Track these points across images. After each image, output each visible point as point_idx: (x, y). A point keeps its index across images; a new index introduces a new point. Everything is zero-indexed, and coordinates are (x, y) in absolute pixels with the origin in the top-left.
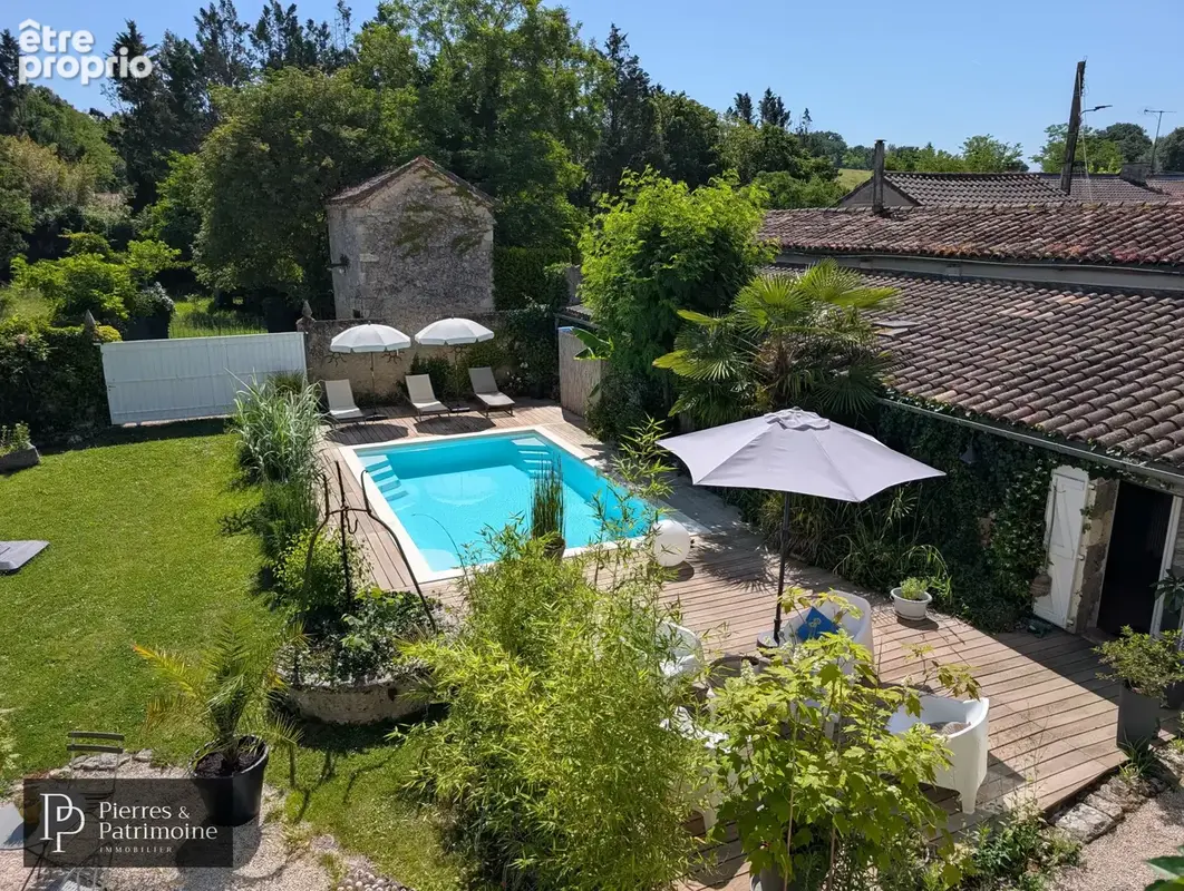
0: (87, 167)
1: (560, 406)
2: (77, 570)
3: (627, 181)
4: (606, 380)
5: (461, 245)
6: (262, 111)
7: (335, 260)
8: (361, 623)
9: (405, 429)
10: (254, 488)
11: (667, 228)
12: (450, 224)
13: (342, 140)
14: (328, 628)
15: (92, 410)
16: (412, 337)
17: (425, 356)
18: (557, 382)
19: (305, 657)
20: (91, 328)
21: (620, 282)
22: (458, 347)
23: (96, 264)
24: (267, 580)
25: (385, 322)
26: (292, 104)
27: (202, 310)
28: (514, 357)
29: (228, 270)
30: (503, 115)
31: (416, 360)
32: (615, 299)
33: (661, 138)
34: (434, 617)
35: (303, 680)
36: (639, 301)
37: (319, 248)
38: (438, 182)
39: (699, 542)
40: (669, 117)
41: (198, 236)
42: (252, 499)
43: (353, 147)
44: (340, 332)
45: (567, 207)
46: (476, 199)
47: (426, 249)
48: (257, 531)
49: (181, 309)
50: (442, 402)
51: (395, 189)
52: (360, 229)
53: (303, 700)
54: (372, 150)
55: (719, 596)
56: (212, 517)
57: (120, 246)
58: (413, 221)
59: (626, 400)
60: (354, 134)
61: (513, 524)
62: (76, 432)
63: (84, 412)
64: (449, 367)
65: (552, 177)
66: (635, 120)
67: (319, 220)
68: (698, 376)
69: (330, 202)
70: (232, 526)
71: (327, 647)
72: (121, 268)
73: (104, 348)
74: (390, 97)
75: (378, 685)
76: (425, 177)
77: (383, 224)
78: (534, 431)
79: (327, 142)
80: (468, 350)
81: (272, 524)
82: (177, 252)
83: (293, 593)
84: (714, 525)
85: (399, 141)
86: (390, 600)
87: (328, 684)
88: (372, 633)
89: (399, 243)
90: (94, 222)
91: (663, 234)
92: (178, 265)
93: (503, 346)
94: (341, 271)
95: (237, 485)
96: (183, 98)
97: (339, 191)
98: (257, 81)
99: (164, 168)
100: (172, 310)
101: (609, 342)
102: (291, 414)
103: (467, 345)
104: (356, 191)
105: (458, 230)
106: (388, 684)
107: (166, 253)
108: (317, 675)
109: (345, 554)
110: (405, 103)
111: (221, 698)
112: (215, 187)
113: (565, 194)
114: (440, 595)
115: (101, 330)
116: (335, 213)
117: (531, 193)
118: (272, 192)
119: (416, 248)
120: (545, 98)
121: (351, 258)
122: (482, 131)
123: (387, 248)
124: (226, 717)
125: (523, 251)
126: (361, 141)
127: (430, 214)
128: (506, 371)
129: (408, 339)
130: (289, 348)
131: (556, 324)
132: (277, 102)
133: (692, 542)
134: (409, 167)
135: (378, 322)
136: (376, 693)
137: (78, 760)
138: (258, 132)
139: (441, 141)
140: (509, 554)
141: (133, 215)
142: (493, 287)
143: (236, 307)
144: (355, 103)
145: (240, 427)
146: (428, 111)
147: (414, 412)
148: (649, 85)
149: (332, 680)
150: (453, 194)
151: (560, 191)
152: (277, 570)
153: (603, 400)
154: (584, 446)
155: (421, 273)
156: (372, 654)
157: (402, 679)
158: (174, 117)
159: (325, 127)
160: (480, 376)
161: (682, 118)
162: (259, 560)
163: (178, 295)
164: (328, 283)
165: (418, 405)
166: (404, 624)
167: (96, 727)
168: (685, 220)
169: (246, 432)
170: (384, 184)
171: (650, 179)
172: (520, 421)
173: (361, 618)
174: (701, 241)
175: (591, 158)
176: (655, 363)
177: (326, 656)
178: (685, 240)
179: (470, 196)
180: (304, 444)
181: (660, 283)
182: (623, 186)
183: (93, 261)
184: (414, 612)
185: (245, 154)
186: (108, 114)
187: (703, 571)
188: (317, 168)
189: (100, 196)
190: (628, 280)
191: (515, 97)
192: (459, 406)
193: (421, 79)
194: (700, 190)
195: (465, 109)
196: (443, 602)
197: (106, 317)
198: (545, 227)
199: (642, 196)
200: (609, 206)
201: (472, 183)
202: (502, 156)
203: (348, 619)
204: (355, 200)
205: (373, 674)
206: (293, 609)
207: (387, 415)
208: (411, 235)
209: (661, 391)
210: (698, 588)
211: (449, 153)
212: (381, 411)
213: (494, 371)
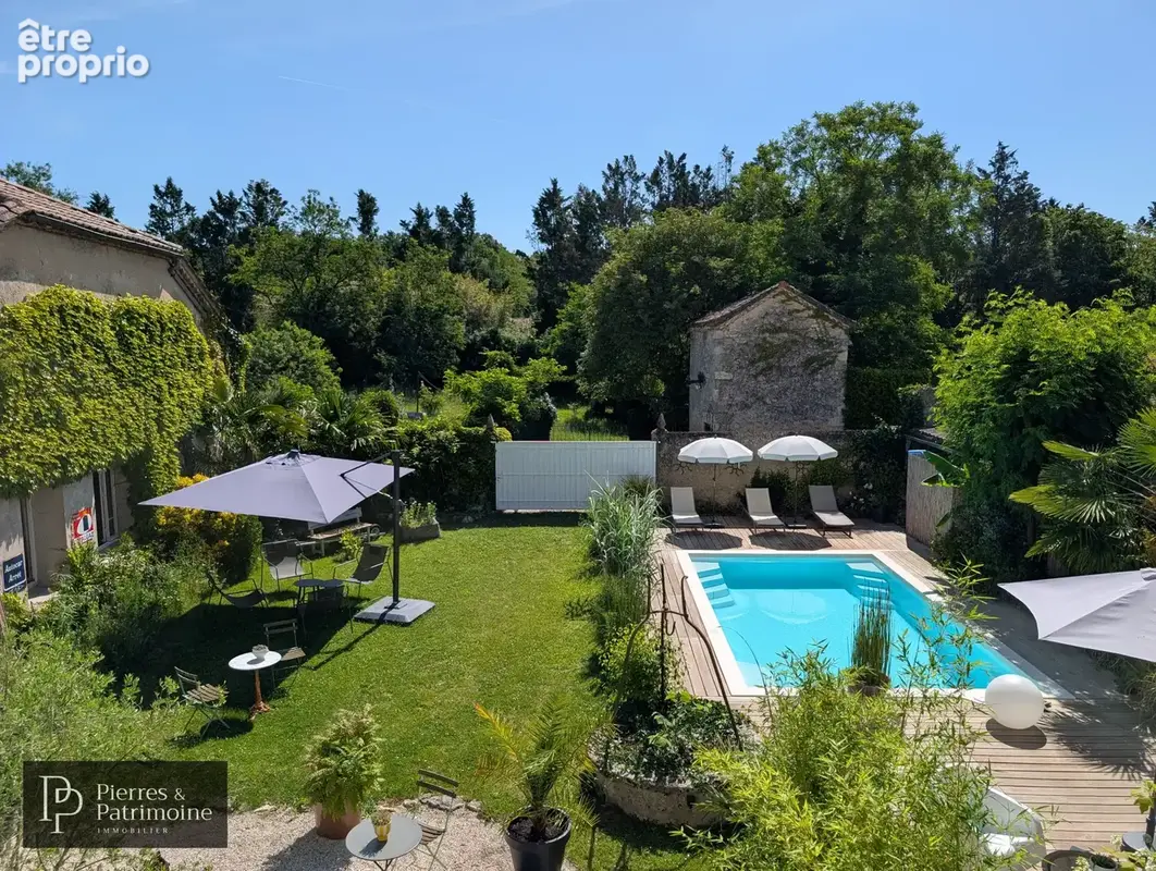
0: (508, 297)
1: (905, 532)
2: (451, 630)
3: (993, 303)
4: (957, 510)
5: (814, 365)
6: (645, 247)
7: (693, 377)
8: (669, 724)
9: (740, 540)
10: (597, 578)
11: (1037, 352)
12: (804, 345)
13: (710, 269)
14: (641, 722)
15: (483, 496)
16: (755, 451)
17: (765, 471)
18: (904, 506)
19: (616, 747)
20: (490, 429)
21: (978, 407)
22: (800, 464)
23: (502, 376)
24: (594, 667)
25: (731, 437)
26: (669, 240)
27: (580, 417)
28: (859, 478)
29: (602, 384)
30: (868, 240)
31: (757, 473)
32: (972, 424)
33: (1052, 254)
34: (741, 732)
35: (611, 768)
36: (999, 427)
37: (681, 366)
38: (796, 306)
39: (1056, 707)
40: (1062, 232)
41: (582, 354)
42: (592, 590)
43: (718, 275)
44: (689, 443)
45: (929, 327)
46: (831, 321)
47: (779, 368)
48: (593, 619)
49: (562, 415)
50: (779, 517)
51: (756, 312)
52: (718, 350)
53: (609, 787)
54: (736, 278)
55: (1077, 776)
56: (560, 599)
57: (522, 362)
58: (768, 342)
59: (979, 533)
60: (722, 264)
61: (816, 651)
62: (470, 513)
63: (477, 498)
64: (789, 483)
65: (916, 299)
66: (1021, 237)
67: (683, 341)
68: (1066, 515)
69: (694, 325)
70: (574, 611)
71: (637, 741)
72: (521, 380)
73: (498, 446)
74: (758, 229)
75: (677, 789)
76: (783, 302)
77: (739, 345)
78: (872, 556)
79: (697, 272)
80: (811, 467)
81: (605, 615)
82: (565, 368)
83: (615, 682)
84: (1081, 690)
85: (763, 269)
86: (700, 707)
87: (632, 777)
88: (680, 736)
89: (752, 363)
90: (508, 341)
91: (1032, 358)
92: (565, 378)
93: (847, 465)
94: (697, 387)
95: (583, 574)
96: (585, 238)
97: (703, 315)
98: (648, 221)
99: (564, 296)
100: (555, 417)
101: (964, 469)
102: (634, 514)
103: (809, 462)
104: (718, 315)
105: (813, 351)
106: (688, 790)
107: (556, 369)
108: (623, 766)
109: (662, 654)
110: (772, 234)
111: (536, 766)
112: (600, 313)
113: (930, 315)
114: (749, 711)
115: (498, 430)
116: (698, 336)
117: (891, 315)
118: (645, 318)
119: (770, 368)
120: (912, 222)
121: (707, 376)
122: (844, 257)
123: (741, 368)
124: (540, 786)
125: (878, 371)
126: (727, 270)
127: (786, 335)
128: (848, 491)
129: (750, 453)
130: (641, 455)
131: (907, 446)
132: (658, 238)
133: (1048, 705)
134: (768, 292)
135: (724, 436)
136: (675, 796)
137: (425, 795)
138: (639, 265)
139: (804, 266)
140: (810, 682)
141: (537, 336)
142: (843, 406)
143: (607, 415)
144: (726, 235)
145: (592, 521)
146: (793, 240)
147: (750, 524)
148: (1040, 200)
149: (637, 774)
150: (810, 317)
151: (925, 312)
152: (603, 658)
153: (953, 529)
154: (928, 578)
155: (771, 391)
156: (677, 757)
157: (701, 787)
158: (577, 254)
159: (696, 259)
160: (820, 494)
161: (1078, 232)
162: (592, 646)
163: (561, 404)
164: (686, 397)
165: (755, 518)
166: (711, 734)
167: (444, 771)
168: (1060, 344)
169: (596, 527)
170: (743, 308)
171: (1020, 301)
172: (859, 545)
173: (670, 720)
174: (1079, 366)
175: (966, 276)
176: (1012, 496)
177: (634, 750)
178: (1061, 365)
179: (827, 319)
180: (643, 545)
181: (1026, 410)
182: (988, 309)
183: (499, 374)
184: (721, 722)
185: (626, 285)
186: (529, 253)
187: (1057, 741)
188: (685, 295)
189: (515, 320)
190: (987, 406)
191: (881, 222)
192: (795, 522)
193: (789, 211)
194: (1083, 312)
195: (830, 236)
196: (752, 719)
197: (504, 420)
198: (904, 349)
199: (1011, 318)
200: (969, 329)
201: (830, 306)
202: (864, 279)
203: (658, 717)
204: (716, 324)
205: (674, 777)
206: (612, 698)
207: (724, 524)
208: (765, 356)
209: (1025, 527)
210: (1051, 760)
211: (810, 278)
212: (719, 519)
213: (835, 490)
